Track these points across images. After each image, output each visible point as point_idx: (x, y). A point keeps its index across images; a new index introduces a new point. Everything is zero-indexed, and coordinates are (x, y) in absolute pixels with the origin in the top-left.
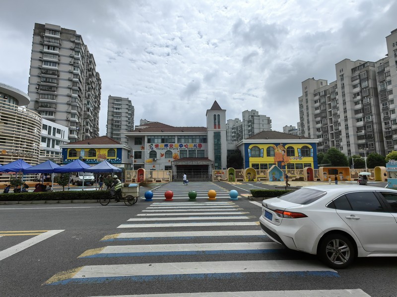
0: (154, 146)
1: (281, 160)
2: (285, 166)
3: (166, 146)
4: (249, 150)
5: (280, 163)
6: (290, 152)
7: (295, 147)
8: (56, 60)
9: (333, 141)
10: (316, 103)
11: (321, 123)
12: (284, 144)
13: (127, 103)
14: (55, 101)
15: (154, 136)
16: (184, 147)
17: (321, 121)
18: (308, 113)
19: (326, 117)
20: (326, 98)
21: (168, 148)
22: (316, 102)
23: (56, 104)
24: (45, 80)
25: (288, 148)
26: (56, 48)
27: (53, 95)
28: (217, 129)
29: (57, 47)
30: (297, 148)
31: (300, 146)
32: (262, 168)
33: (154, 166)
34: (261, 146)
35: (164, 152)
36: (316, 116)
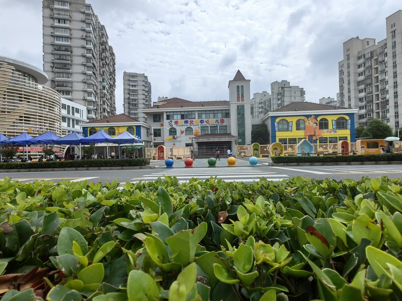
0: (173, 123)
1: (313, 133)
2: (317, 140)
3: (186, 122)
4: (276, 123)
5: (310, 137)
6: (324, 125)
7: (330, 119)
8: (68, 35)
9: (378, 113)
10: (359, 68)
11: (365, 91)
12: (316, 116)
13: (144, 79)
14: (70, 79)
15: (173, 112)
16: (205, 123)
17: (365, 89)
18: (349, 81)
19: (371, 84)
20: (373, 61)
21: (189, 124)
22: (359, 66)
23: (71, 82)
24: (58, 57)
25: (322, 120)
26: (66, 21)
27: (68, 73)
28: (240, 102)
29: (68, 20)
30: (331, 120)
31: (336, 118)
32: (290, 143)
33: (174, 144)
34: (289, 119)
35: (184, 128)
36: (359, 83)
